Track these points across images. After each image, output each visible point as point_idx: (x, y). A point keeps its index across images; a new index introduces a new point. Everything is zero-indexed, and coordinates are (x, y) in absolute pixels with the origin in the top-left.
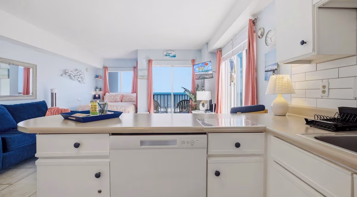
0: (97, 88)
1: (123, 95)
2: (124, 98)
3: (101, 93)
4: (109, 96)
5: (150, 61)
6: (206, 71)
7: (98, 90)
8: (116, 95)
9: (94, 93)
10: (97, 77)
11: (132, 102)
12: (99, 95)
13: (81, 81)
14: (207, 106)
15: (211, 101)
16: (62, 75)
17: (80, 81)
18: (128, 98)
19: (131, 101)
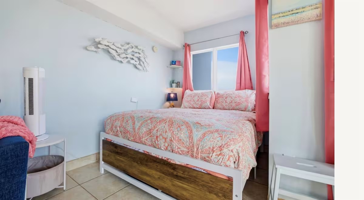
0: (173, 82)
1: (218, 94)
2: (220, 100)
3: (179, 91)
4: (190, 96)
7: (174, 85)
8: (203, 95)
10: (173, 63)
11: (237, 112)
12: (176, 94)
13: (138, 66)
16: (86, 48)
17: (135, 67)
18: (229, 100)
19: (237, 107)
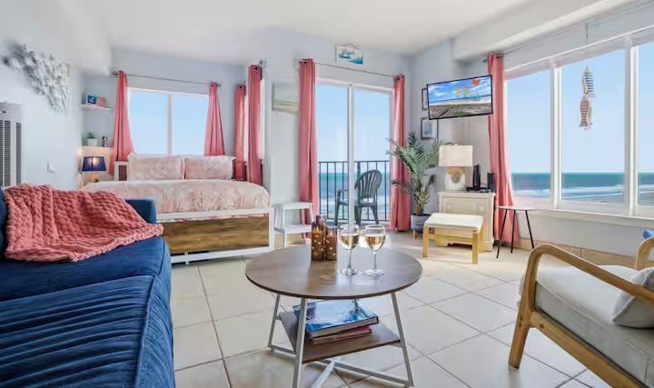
0: (91, 137)
1: (187, 159)
2: (191, 169)
3: (107, 152)
4: (143, 161)
5: (307, 67)
6: (475, 98)
7: (93, 142)
9: (80, 152)
10: (91, 100)
12: (100, 159)
14: (464, 180)
15: (477, 168)
18: (205, 168)
19: (217, 176)
